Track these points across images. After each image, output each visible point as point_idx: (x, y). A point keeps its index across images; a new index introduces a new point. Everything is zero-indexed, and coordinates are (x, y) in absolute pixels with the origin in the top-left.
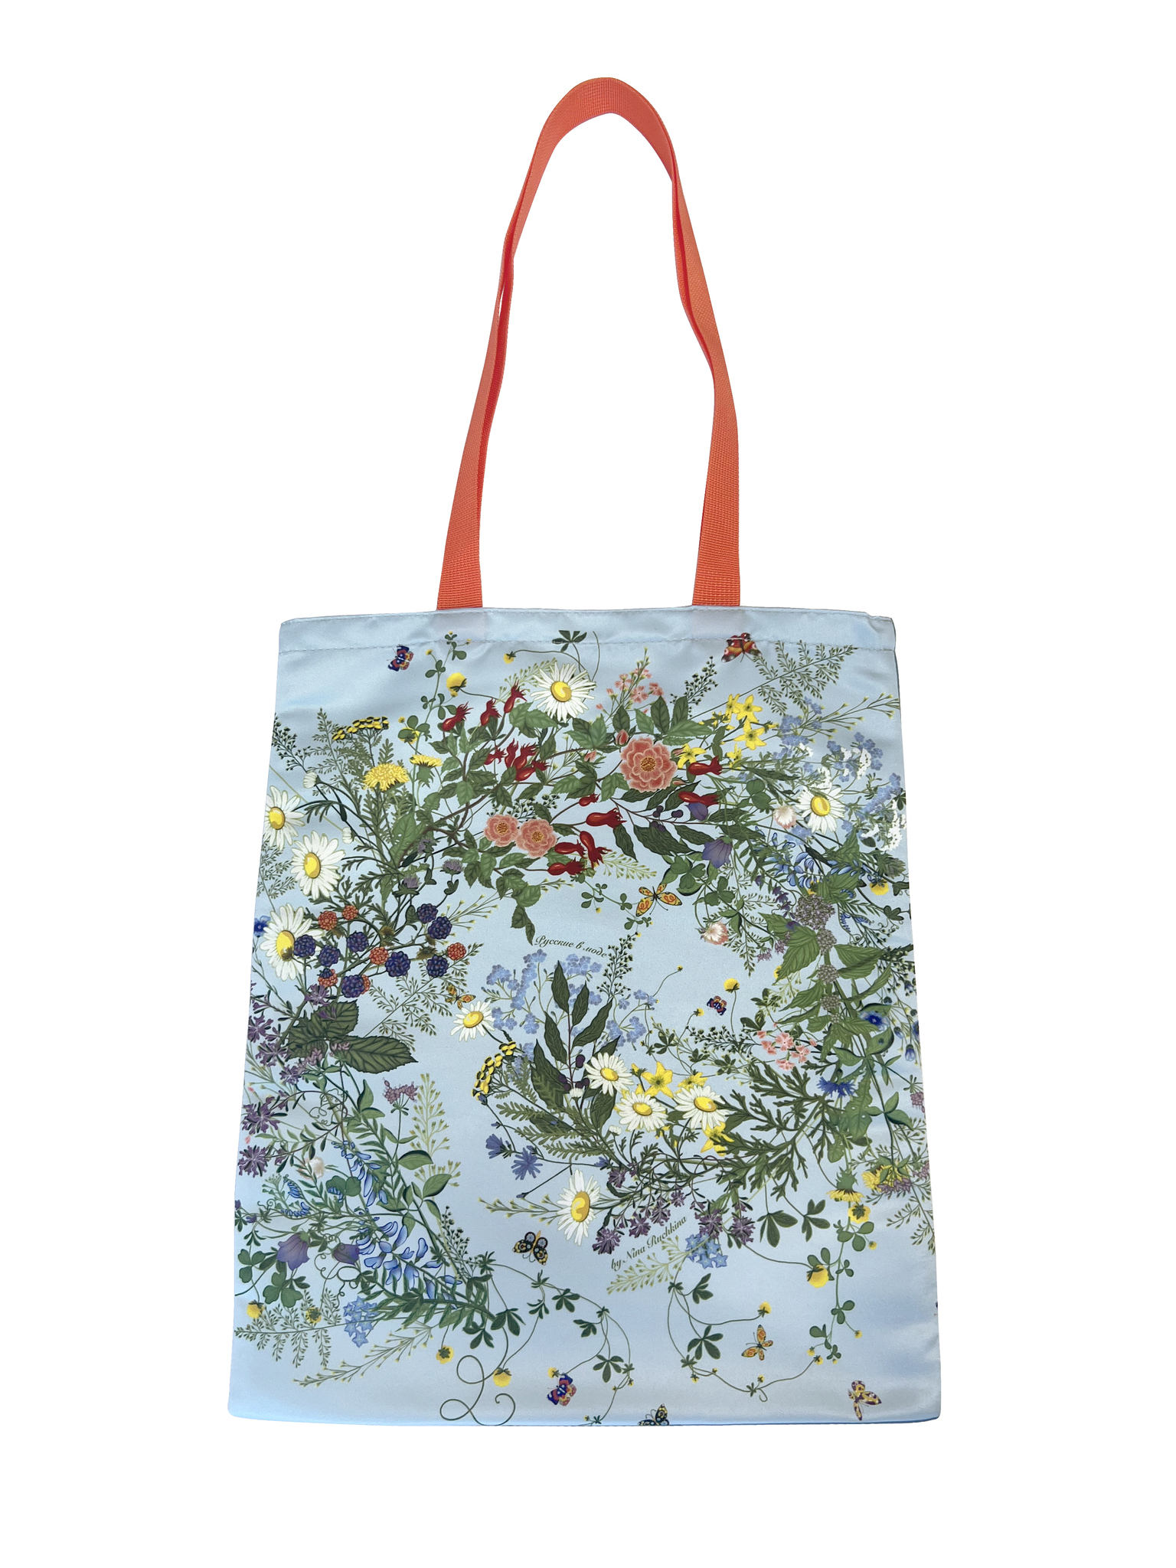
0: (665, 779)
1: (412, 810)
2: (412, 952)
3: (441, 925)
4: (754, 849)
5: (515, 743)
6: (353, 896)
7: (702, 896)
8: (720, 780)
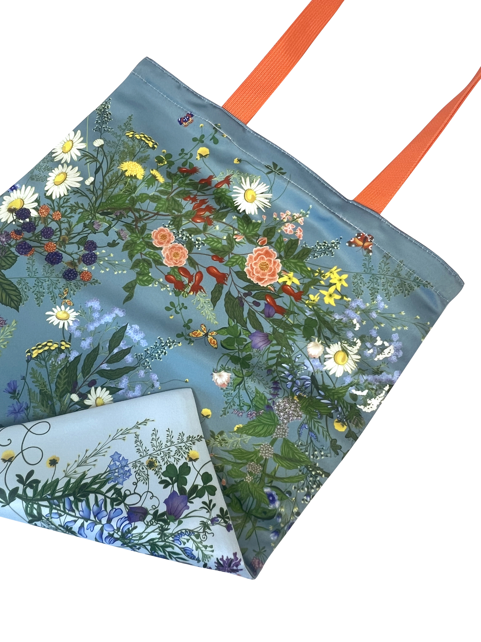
0: (266, 281)
1: (130, 194)
2: (66, 258)
3: (91, 257)
4: (281, 354)
5: (207, 201)
6: (65, 208)
7: (232, 354)
8: (295, 305)
